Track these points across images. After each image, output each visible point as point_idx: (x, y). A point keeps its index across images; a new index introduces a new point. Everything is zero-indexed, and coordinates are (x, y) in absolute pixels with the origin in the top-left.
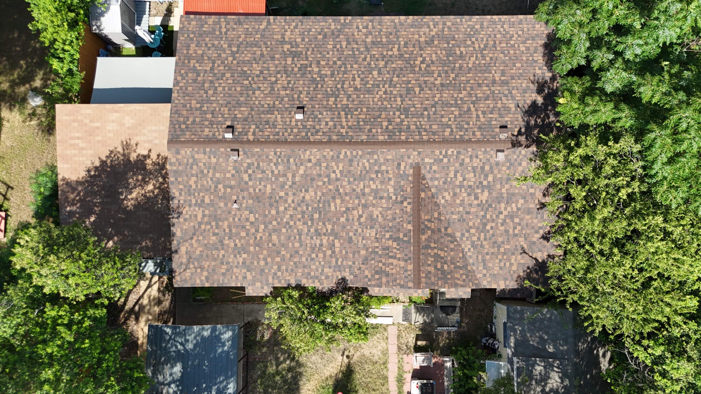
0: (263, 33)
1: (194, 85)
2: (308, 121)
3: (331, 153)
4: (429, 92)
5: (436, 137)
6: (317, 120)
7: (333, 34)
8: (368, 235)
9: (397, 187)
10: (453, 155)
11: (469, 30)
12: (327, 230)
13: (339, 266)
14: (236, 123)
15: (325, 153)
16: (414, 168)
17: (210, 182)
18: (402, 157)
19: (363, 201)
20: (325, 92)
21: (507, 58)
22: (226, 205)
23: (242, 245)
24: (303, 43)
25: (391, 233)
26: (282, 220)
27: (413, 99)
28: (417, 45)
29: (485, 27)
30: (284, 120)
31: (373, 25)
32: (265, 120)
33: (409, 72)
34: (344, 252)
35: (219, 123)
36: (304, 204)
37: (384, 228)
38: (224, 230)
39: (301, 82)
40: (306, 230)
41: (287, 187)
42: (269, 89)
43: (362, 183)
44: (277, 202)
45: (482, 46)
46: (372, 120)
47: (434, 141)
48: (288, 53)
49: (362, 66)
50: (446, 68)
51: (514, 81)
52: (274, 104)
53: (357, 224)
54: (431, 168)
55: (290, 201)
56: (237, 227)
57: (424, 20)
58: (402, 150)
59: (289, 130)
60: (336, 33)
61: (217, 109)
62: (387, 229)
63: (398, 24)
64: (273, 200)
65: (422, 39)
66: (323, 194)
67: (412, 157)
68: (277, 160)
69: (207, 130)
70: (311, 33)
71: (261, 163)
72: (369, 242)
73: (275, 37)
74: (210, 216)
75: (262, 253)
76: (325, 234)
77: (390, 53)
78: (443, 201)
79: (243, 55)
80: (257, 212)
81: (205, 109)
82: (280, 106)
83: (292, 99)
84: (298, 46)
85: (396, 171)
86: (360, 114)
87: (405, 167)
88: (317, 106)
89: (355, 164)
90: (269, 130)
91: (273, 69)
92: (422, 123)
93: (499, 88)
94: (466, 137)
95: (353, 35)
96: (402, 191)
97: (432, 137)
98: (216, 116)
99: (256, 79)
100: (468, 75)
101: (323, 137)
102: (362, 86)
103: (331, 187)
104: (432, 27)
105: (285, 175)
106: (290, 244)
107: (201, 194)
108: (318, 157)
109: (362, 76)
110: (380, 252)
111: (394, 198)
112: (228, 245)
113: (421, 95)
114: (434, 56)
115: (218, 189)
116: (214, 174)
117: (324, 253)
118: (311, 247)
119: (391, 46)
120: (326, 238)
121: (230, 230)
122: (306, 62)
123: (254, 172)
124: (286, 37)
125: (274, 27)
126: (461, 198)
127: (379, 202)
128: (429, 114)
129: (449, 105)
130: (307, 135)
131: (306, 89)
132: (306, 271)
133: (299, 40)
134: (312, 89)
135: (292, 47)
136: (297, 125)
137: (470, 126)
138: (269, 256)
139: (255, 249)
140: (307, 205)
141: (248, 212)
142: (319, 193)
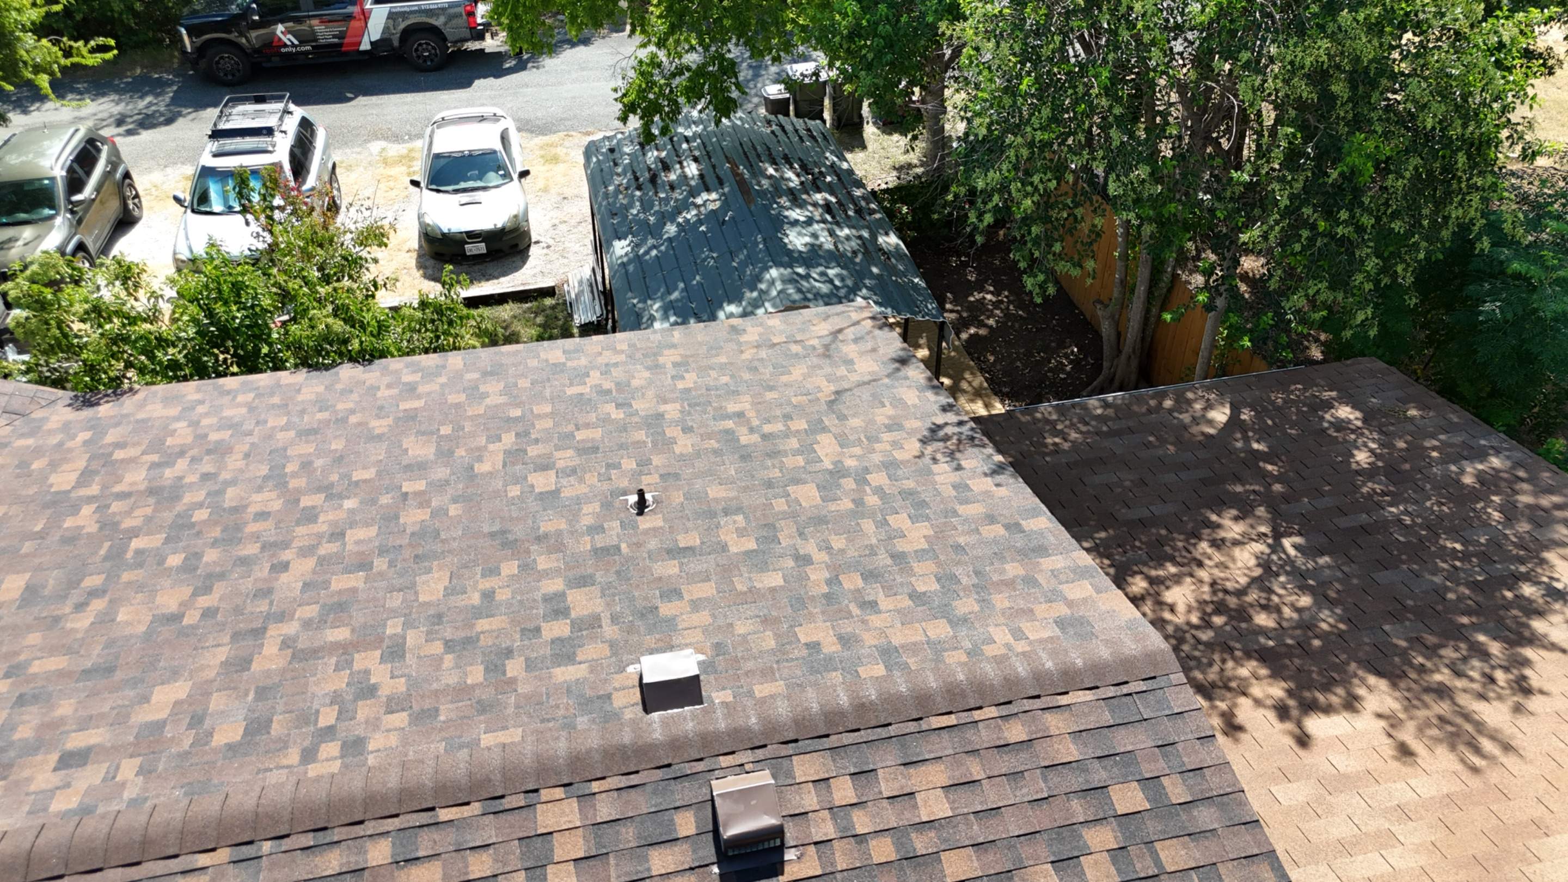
12: (102, 509)
13: (90, 428)
22: (695, 496)
23: (592, 411)
26: (369, 501)
34: (39, 464)
36: (205, 571)
38: (688, 430)
44: (389, 551)
55: (302, 568)
56: (623, 447)
64: (409, 554)
66: (53, 624)
68: (345, 714)
71: (476, 678)
74: (774, 454)
75: (492, 406)
76: (124, 496)
80: (516, 502)
105: (306, 656)
106: (337, 446)
107: (847, 504)
112: (664, 401)
115: (756, 533)
116: (796, 578)
117: (154, 448)
118: (225, 453)
120: (118, 488)
121: (657, 434)
123: (531, 633)
138: (456, 406)
139: (527, 411)
140: (189, 567)
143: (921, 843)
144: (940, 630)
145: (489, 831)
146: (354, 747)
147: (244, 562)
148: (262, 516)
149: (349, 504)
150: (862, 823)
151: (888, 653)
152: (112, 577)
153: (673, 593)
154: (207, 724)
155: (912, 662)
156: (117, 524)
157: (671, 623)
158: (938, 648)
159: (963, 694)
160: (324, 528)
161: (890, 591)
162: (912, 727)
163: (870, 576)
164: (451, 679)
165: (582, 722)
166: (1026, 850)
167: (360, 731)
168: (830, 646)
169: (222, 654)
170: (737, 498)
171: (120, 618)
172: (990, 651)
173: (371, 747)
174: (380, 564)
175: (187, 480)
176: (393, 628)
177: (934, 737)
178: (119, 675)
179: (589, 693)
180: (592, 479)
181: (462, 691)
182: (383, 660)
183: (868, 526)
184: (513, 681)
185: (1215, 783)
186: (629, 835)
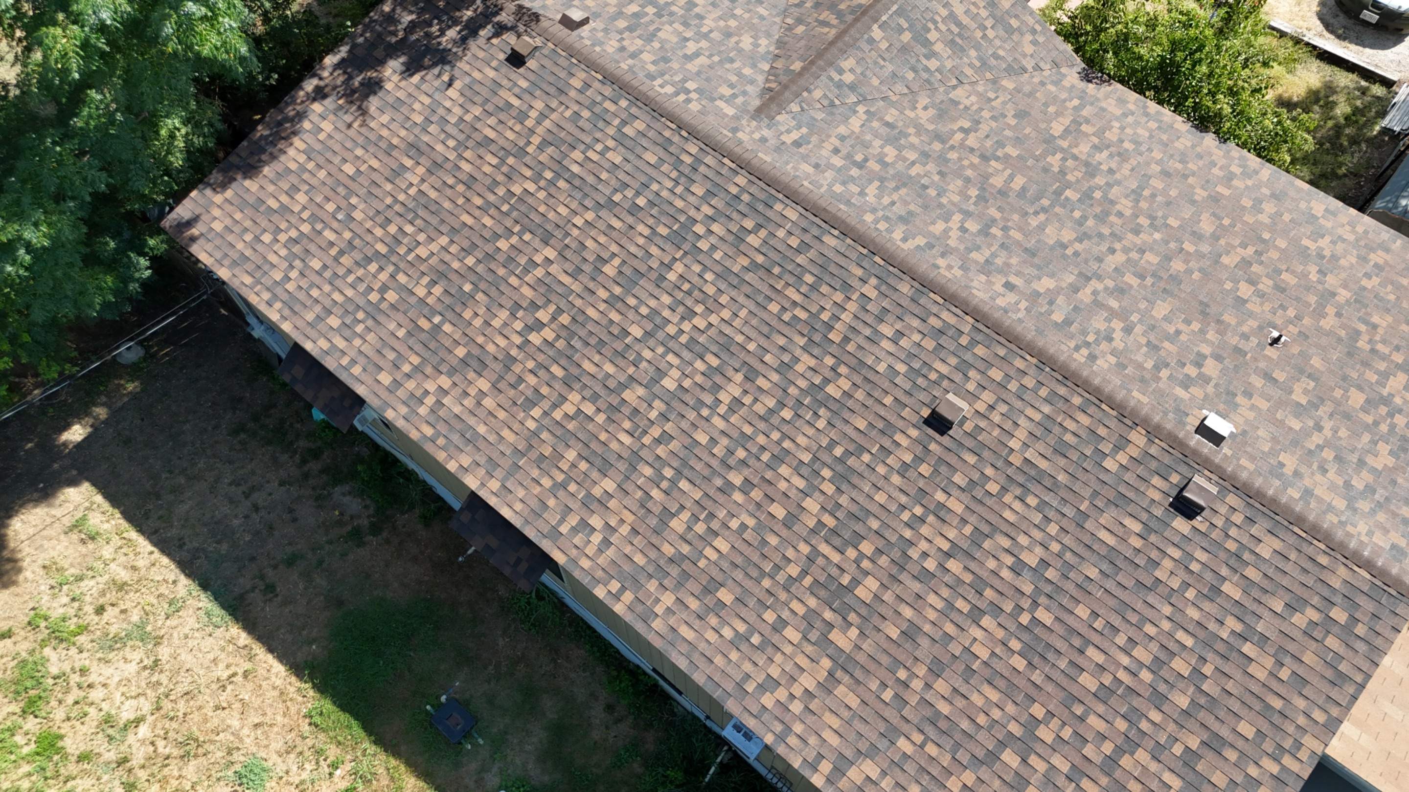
0: (882, 744)
1: (1224, 732)
2: (942, 376)
3: (941, 262)
4: (589, 243)
5: (667, 133)
6: (916, 365)
7: (686, 575)
8: (974, 98)
9: (839, 117)
10: (666, 82)
11: (359, 328)
12: (1064, 160)
13: (1080, 98)
14: (1158, 512)
15: (958, 273)
16: (771, 118)
17: (1327, 425)
18: (777, 150)
19: (937, 146)
20: (838, 423)
21: (354, 200)
22: (1304, 356)
23: (1303, 264)
24: (786, 614)
25: (924, 61)
26: (1165, 241)
27: (640, 253)
28: (511, 378)
29: (318, 309)
30: (1008, 426)
31: (562, 520)
32: (1062, 462)
33: (590, 326)
34: (1052, 109)
35: (1213, 547)
36: (1085, 229)
37: (928, 81)
38: (1339, 315)
39: (881, 498)
40: (1115, 190)
41: (1110, 284)
42: (987, 544)
43: (913, 172)
44: (1156, 276)
45: (373, 267)
46: (776, 270)
47: (679, 129)
48: (852, 617)
49: (684, 425)
50: (501, 272)
51: (395, 141)
52: (1004, 489)
53: (984, 127)
54: (734, 96)
55: (1119, 258)
56: (1298, 300)
57: (429, 431)
58: (768, 159)
59: (1013, 386)
60: (674, 571)
61: (1190, 594)
62: (925, 76)
63: (499, 473)
64: (1164, 285)
65: (484, 384)
66: (1024, 215)
67: (757, 136)
68: (1097, 342)
70: (742, 628)
71: (1148, 366)
72: (980, 88)
73: (854, 702)
74: (1366, 364)
75: (1259, 222)
76: (1075, 158)
77: (589, 409)
78: (763, 42)
79: (996, 714)
80: (1224, 292)
81: (1231, 623)
82: (989, 471)
83: (943, 469)
84: (811, 617)
85: (814, 139)
86: (795, 304)
87: (788, 131)
88: (888, 400)
89: (899, 209)
90: (1070, 425)
91: (932, 599)
92: (669, 184)
93: (439, 148)
94: (608, 91)
95: (635, 531)
96: (832, 105)
97: (676, 139)
98: (1208, 576)
99: (1008, 607)
100: (469, 221)
101: (935, 309)
102: (730, 373)
103: (995, 213)
104: (430, 401)
105: (1098, 304)
107: (1369, 419)
108: (983, 278)
109: (708, 399)
110: (973, 53)
111: (861, 108)
112: (1345, 286)
113: (614, 248)
114: (496, 323)
115: (1312, 397)
116: (1306, 433)
117: (1099, 134)
118: (1125, 161)
119: (571, 426)
120: (1075, 151)
121: (1321, 305)
122: (824, 548)
123: (1181, 364)
124: (822, 675)
125: (834, 740)
126: (722, 23)
127: (900, 124)
128: (638, 193)
129: (577, 182)
130: (974, 342)
131: (881, 469)
132: (1164, 137)
133: (791, 634)
134: (866, 457)
135: (831, 626)
136: (981, 387)
137: (576, 108)
138: (1242, 208)
139: (1273, 239)
140: (1080, 223)
141: (1251, 306)
143: (1246, 556)
144: (1340, 504)
145: (1113, 423)
146: (1092, 358)
147: (1100, 235)
148: (1120, 214)
149: (1157, 236)
150: (1233, 532)
151: (1308, 493)
152: (1052, 206)
153: (1248, 395)
154: (1053, 308)
155: (1313, 505)
156: (1066, 174)
157: (1237, 405)
158: (1330, 508)
159: (1319, 532)
160: (1139, 242)
161: (1339, 473)
162: (1286, 523)
163: (1338, 458)
164: (1139, 358)
165: (1171, 416)
166: (1281, 592)
167: (1097, 353)
168: (1288, 470)
169: (1070, 279)
170: (1322, 373)
171: (1047, 231)
172: (1349, 528)
173: (1098, 362)
174: (1149, 281)
175: (1102, 167)
176: (1135, 318)
177: (1290, 533)
178: (1036, 260)
179: (1182, 407)
180: (1267, 307)
181: (1140, 366)
182: (1122, 329)
183: (1366, 438)
184: (1160, 378)
185: (1378, 642)
186: (1154, 465)
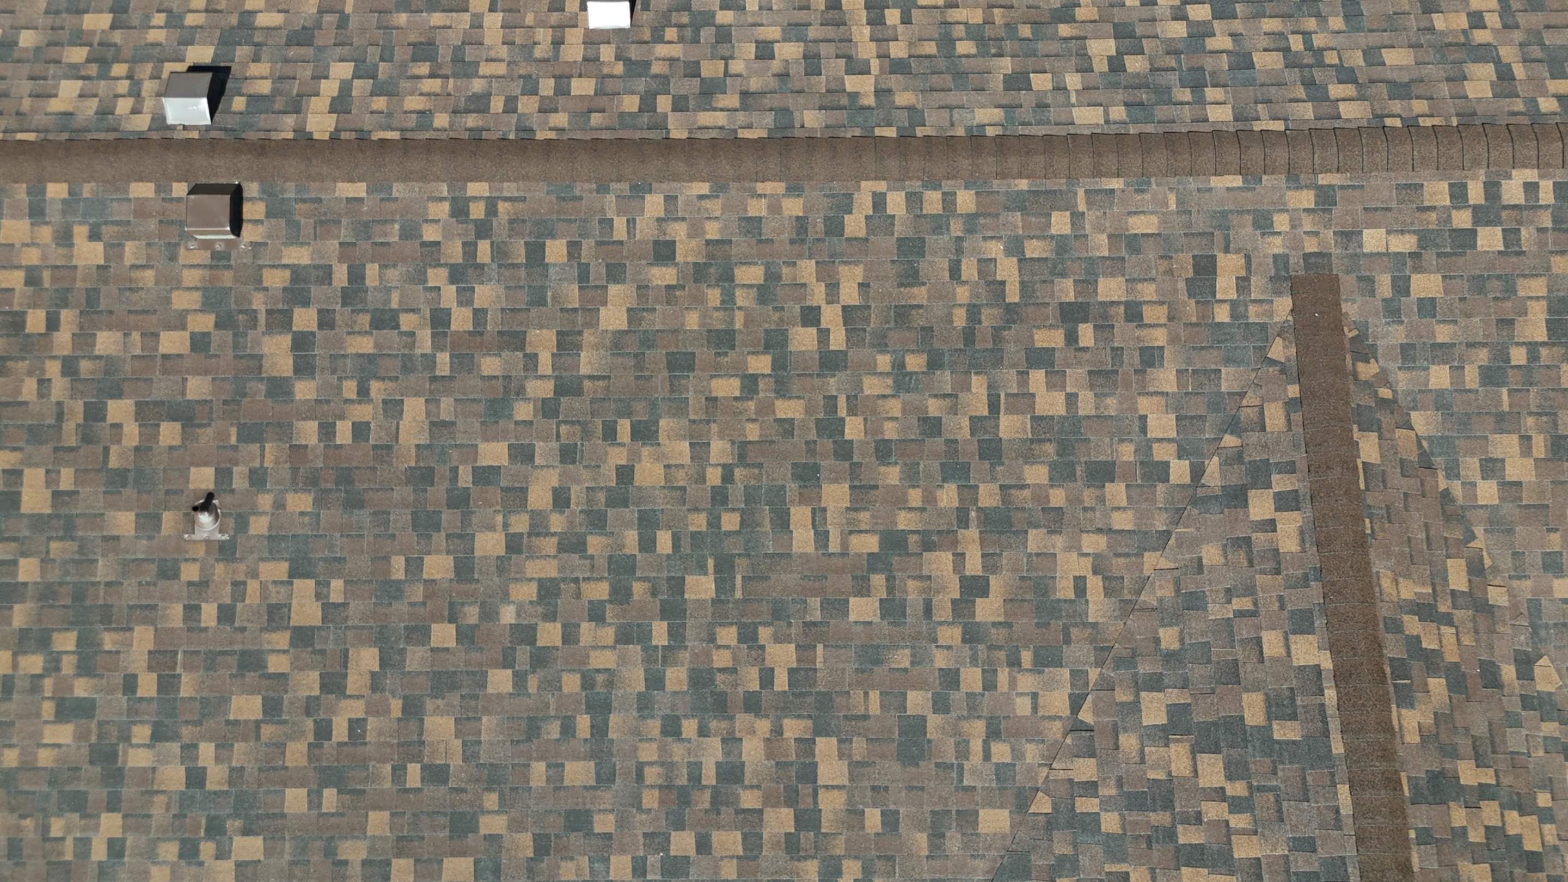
3: (793, 207)
5: (1419, 106)
8: (1023, 707)
9: (1197, 407)
10: (1533, 206)
12: (767, 678)
14: (241, 51)
15: (757, 208)
16: (1296, 287)
18: (1222, 220)
19: (988, 496)
23: (236, 774)
25: (1175, 696)
26: (489, 614)
32: (413, 37)
34: (873, 819)
35: (145, 54)
36: (630, 514)
37: (1128, 661)
38: (130, 684)
40: (636, 678)
41: (523, 411)
43: (978, 384)
44: (459, 500)
46: (1025, 31)
47: (1411, 125)
53: (951, 635)
54: (1401, 286)
56: (211, 661)
58: (1219, 183)
59: (547, 87)
62: (1144, 668)
64: (438, 492)
66: (743, 450)
67: (1281, 222)
69: (69, 89)
71: (372, 271)
72: (1032, 753)
74: (47, 593)
75: (358, 830)
76: (752, 704)
78: (1488, 492)
80: (336, 565)
85: (1191, 309)
87: (1243, 284)
89: (936, 265)
90: (433, 85)
92: (1320, 40)
96: (1234, 426)
97: (1396, 107)
98: (135, 19)
101: (741, 117)
103: (787, 409)
106: (539, 769)
108: (713, 231)
110: (1110, 822)
111: (1180, 471)
115: (103, 429)
116: (84, 338)
118: (666, 788)
120: (764, 726)
121: (167, 684)
123: (326, 320)
127: (1088, 496)
130: (648, 104)
136: (591, 60)
138: (402, 846)
139: (315, 800)
141: (280, 569)
142: (719, 449)
145: (367, 122)
154: (574, 266)
156: (741, 638)
160: (529, 567)
163: (19, 325)
164: (393, 275)
168: (81, 232)
169: (586, 362)
170: (107, 506)
171: (686, 448)
175: (694, 724)
178: (661, 354)
179: (283, 225)
181: (383, 257)
182: (449, 315)
184: (342, 258)
